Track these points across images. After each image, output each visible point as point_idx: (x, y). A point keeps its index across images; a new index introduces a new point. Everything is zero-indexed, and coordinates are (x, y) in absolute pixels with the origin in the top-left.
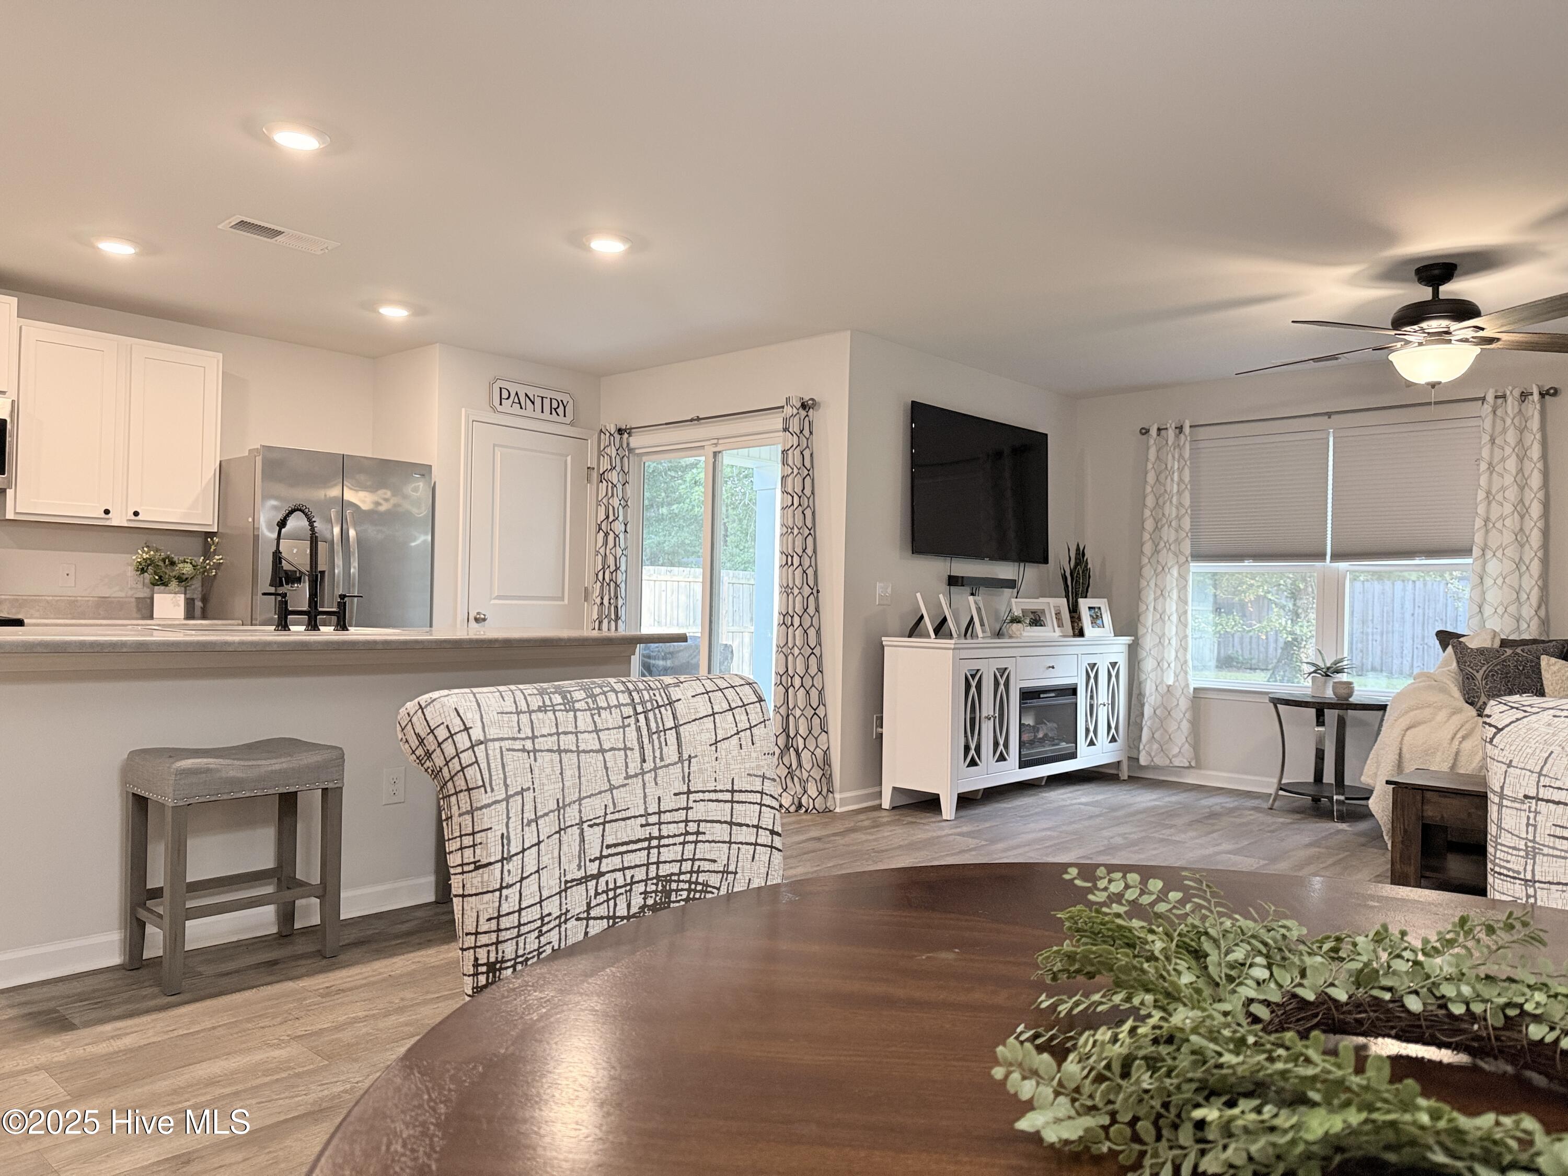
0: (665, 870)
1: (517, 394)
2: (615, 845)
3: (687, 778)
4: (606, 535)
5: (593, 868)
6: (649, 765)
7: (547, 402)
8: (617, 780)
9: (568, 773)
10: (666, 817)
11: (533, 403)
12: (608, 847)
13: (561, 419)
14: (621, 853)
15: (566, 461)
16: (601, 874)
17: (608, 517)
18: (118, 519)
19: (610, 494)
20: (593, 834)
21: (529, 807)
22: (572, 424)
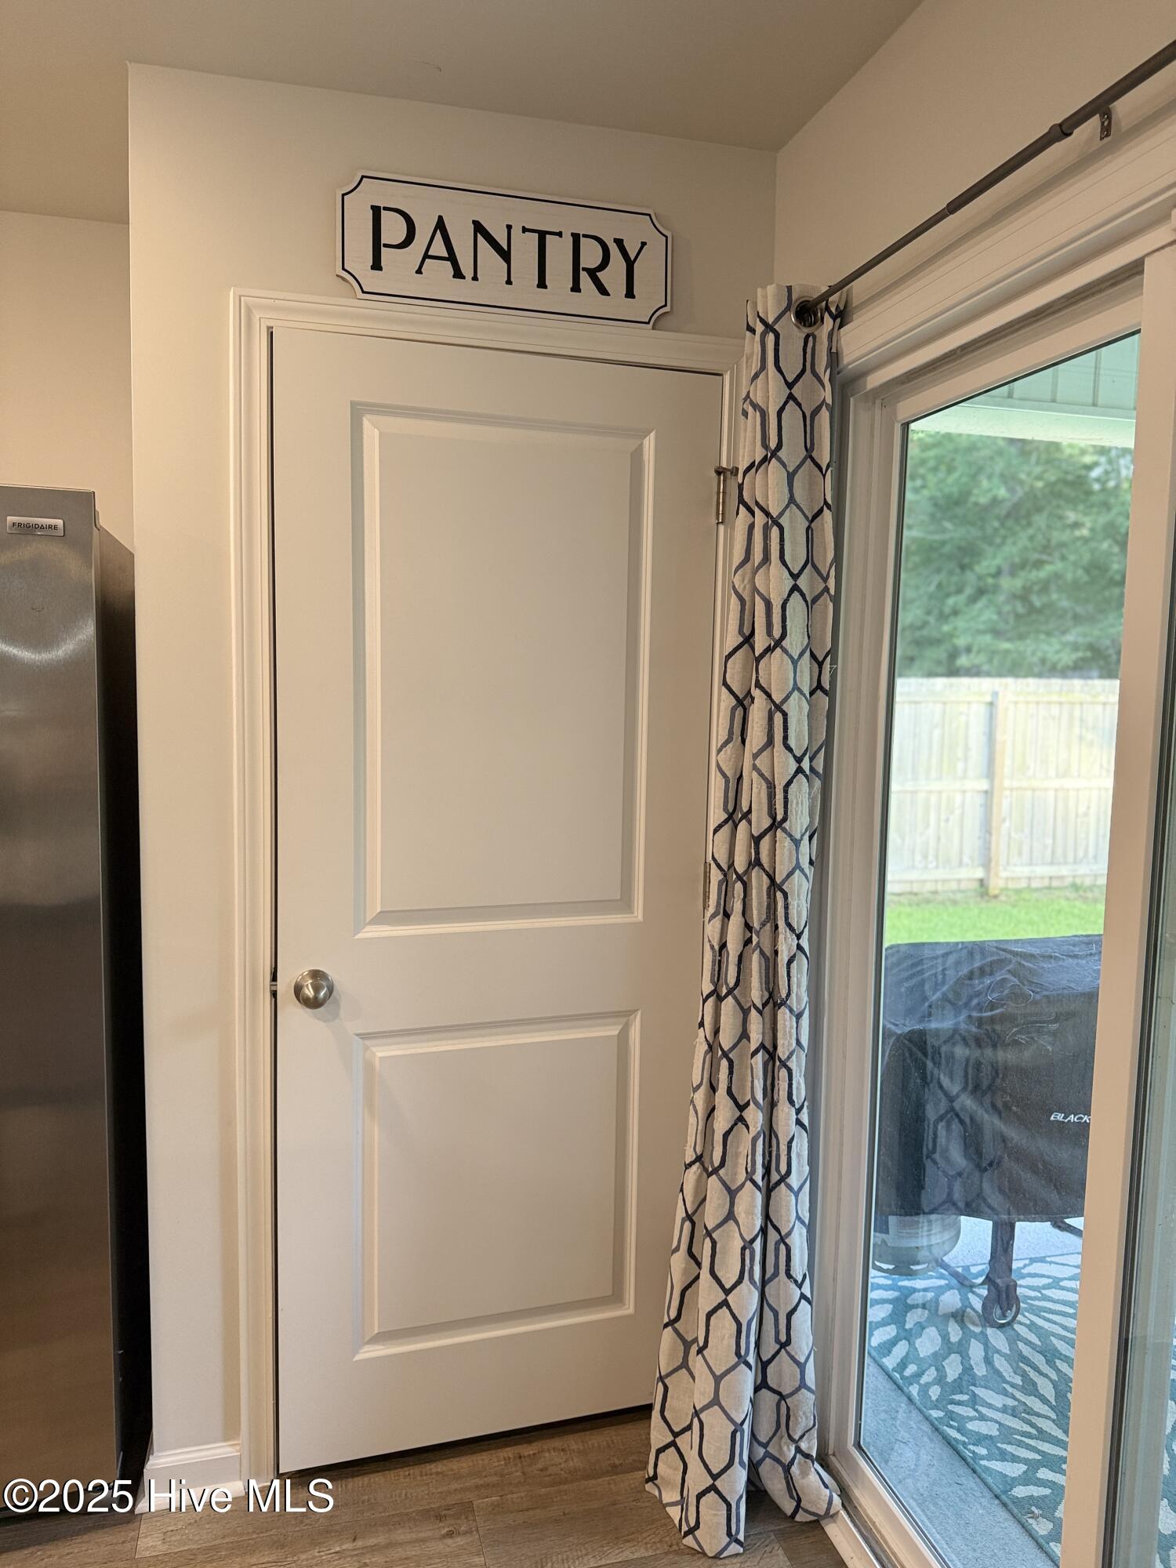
1: (441, 225)
4: (743, 703)
7: (559, 253)
11: (505, 255)
13: (616, 303)
17: (748, 639)
19: (757, 555)
22: (657, 320)
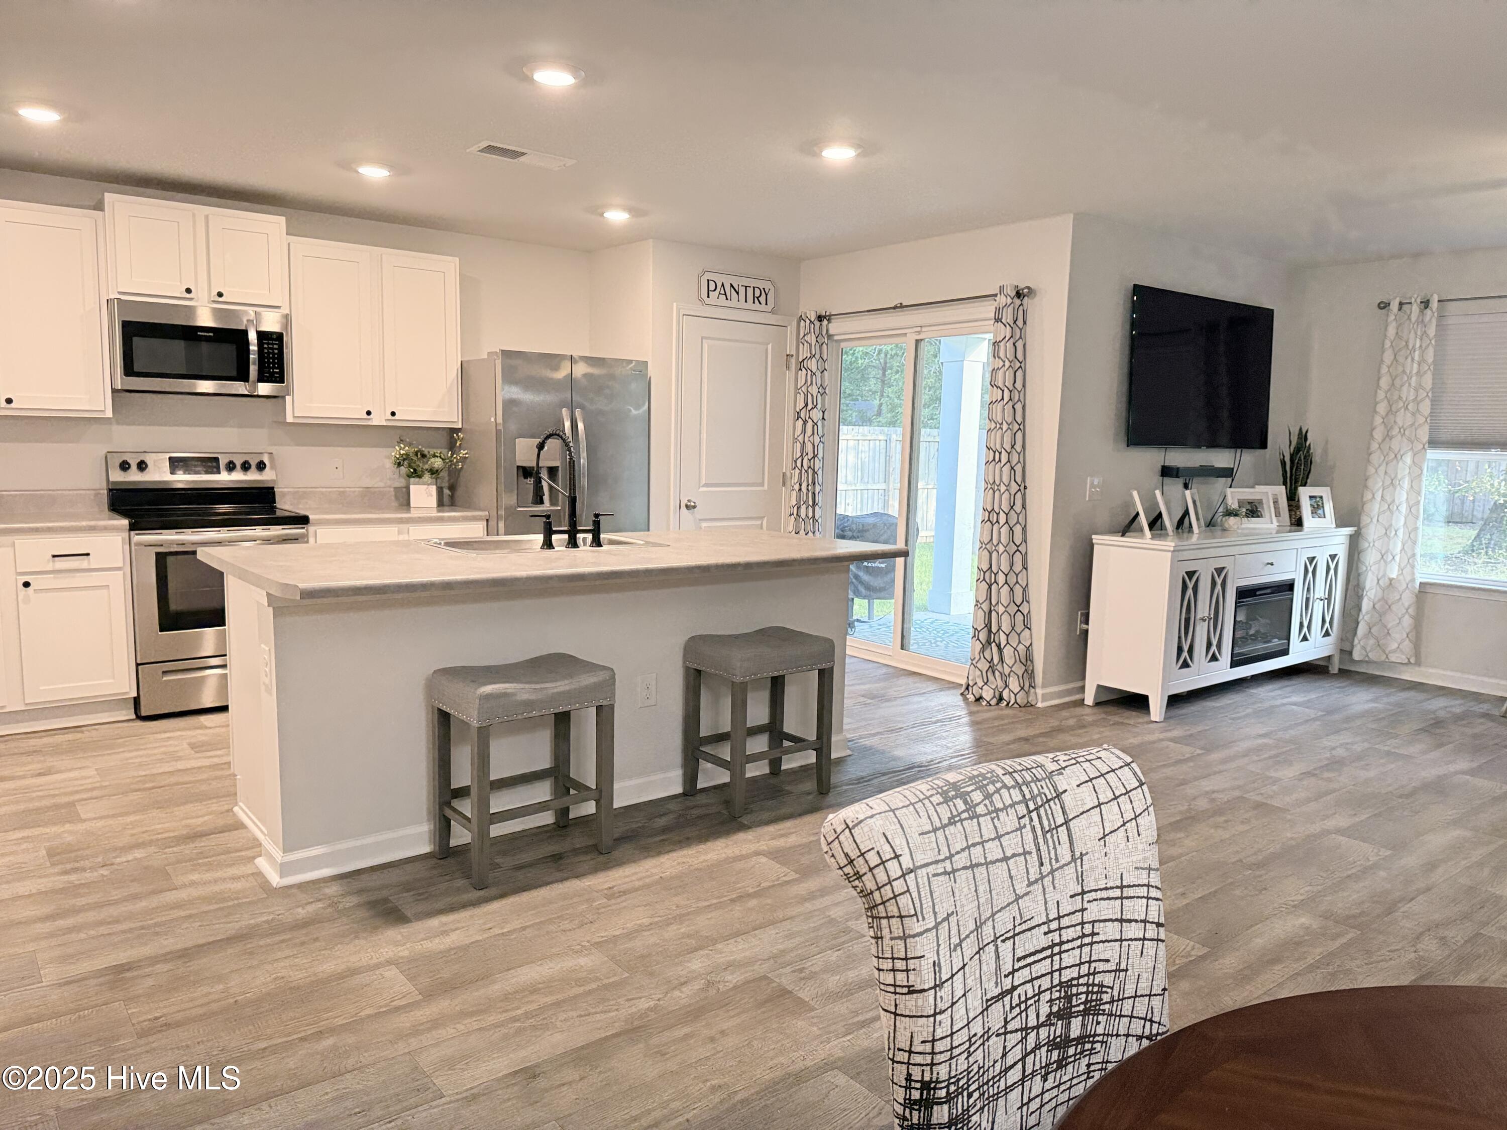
0: (1067, 975)
1: (723, 285)
2: (1024, 957)
3: (1080, 879)
4: (805, 422)
5: (1007, 984)
6: (1046, 869)
7: (750, 291)
8: (1021, 889)
9: (981, 889)
10: (1065, 922)
11: (738, 293)
12: (1019, 960)
13: (763, 307)
14: (1030, 965)
15: (767, 350)
16: (1014, 988)
17: (806, 405)
18: (378, 419)
19: (809, 383)
20: (1005, 949)
21: (954, 931)
22: (772, 312)
